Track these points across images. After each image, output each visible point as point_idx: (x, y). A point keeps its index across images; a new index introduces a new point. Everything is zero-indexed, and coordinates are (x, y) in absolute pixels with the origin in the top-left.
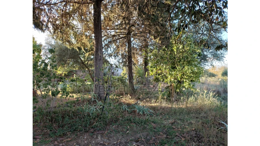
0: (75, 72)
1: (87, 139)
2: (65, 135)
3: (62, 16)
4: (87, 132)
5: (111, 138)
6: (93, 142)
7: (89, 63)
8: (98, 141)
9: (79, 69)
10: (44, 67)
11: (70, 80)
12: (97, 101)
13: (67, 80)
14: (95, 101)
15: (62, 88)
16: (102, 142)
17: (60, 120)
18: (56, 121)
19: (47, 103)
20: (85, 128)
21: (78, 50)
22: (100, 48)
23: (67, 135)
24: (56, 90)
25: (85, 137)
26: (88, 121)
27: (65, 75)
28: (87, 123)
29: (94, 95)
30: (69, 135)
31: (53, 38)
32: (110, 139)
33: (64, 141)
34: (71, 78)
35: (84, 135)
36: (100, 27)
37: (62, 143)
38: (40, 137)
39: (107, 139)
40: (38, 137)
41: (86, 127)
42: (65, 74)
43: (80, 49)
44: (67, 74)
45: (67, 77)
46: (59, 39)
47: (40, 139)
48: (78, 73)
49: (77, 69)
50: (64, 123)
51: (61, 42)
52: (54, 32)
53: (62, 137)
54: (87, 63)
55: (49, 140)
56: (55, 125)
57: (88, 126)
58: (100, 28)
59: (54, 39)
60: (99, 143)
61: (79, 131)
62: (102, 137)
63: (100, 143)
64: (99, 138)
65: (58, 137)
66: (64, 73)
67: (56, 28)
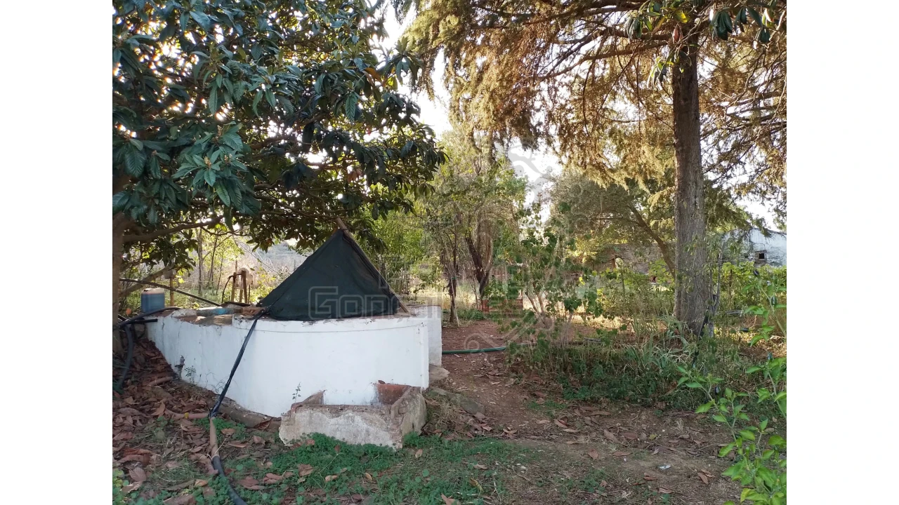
0: (618, 251)
1: (647, 421)
2: (595, 401)
3: (584, 96)
4: (649, 406)
5: (713, 433)
6: (664, 431)
7: (661, 225)
8: (675, 432)
9: (630, 243)
10: (549, 246)
11: (602, 275)
12: (685, 342)
13: (596, 276)
14: (679, 341)
15: (586, 292)
16: (686, 436)
17: (584, 370)
18: (575, 370)
19: (556, 324)
20: (645, 399)
21: (626, 187)
22: (692, 178)
23: (601, 404)
24: (574, 298)
25: (643, 417)
26: (650, 382)
27: (589, 259)
28: (649, 386)
29: (675, 324)
30: (605, 404)
31: (560, 162)
32: (710, 434)
33: (594, 413)
34: (608, 270)
35: (641, 412)
36: (693, 113)
37: (589, 417)
38: (545, 395)
39: (701, 432)
40: (541, 394)
41: (646, 395)
42: (590, 256)
43: (631, 183)
44: (594, 257)
45: (596, 267)
46: (575, 163)
47: (545, 398)
48: (630, 254)
49: (624, 241)
50: (593, 378)
51: (580, 171)
52: (564, 148)
53: (589, 405)
54: (656, 224)
55: (564, 404)
56: (572, 379)
57: (650, 393)
58: (693, 117)
59: (563, 164)
60: (676, 436)
61: (629, 401)
62: (685, 424)
63: (681, 436)
64: (680, 426)
65: (581, 403)
66: (585, 254)
67: (566, 133)
